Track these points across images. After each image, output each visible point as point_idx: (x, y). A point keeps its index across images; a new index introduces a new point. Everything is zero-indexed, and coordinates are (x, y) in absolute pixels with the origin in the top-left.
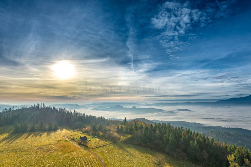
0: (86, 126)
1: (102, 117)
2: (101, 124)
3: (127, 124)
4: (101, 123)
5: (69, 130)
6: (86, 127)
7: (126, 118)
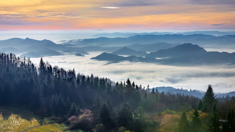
0: (81, 110)
1: (128, 82)
2: (125, 105)
3: (215, 107)
4: (128, 103)
5: (29, 119)
6: (81, 113)
7: (210, 89)
